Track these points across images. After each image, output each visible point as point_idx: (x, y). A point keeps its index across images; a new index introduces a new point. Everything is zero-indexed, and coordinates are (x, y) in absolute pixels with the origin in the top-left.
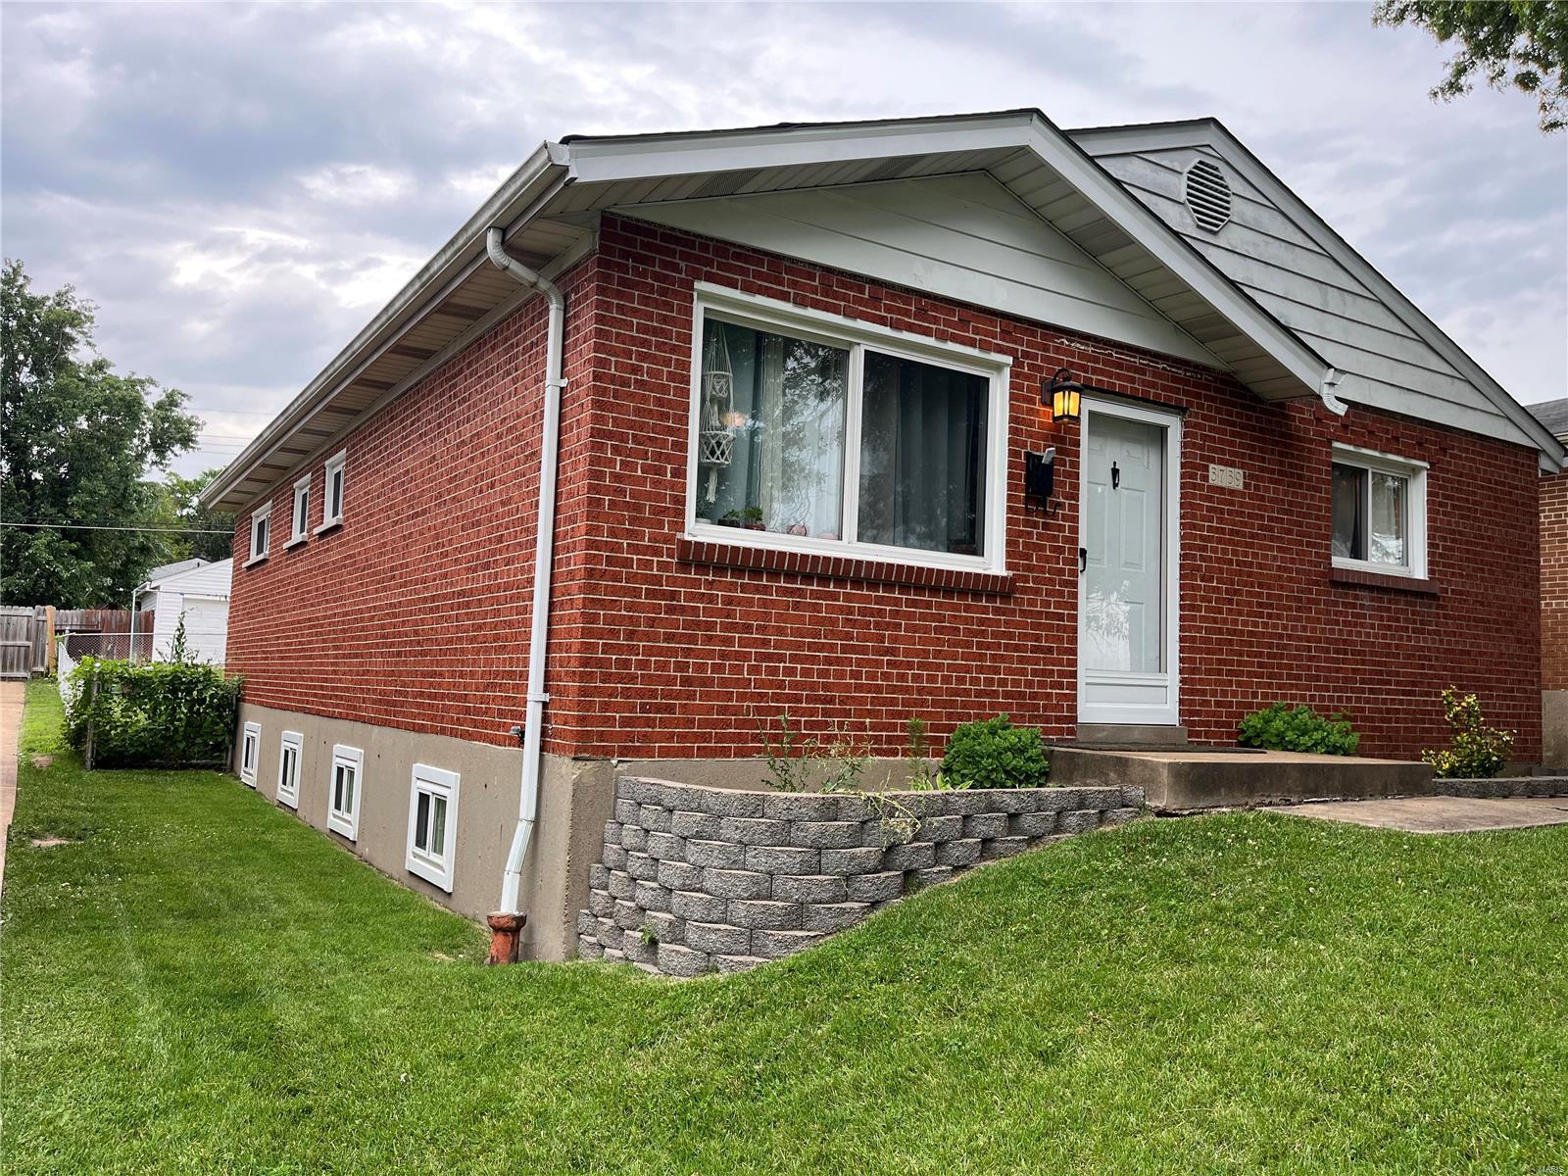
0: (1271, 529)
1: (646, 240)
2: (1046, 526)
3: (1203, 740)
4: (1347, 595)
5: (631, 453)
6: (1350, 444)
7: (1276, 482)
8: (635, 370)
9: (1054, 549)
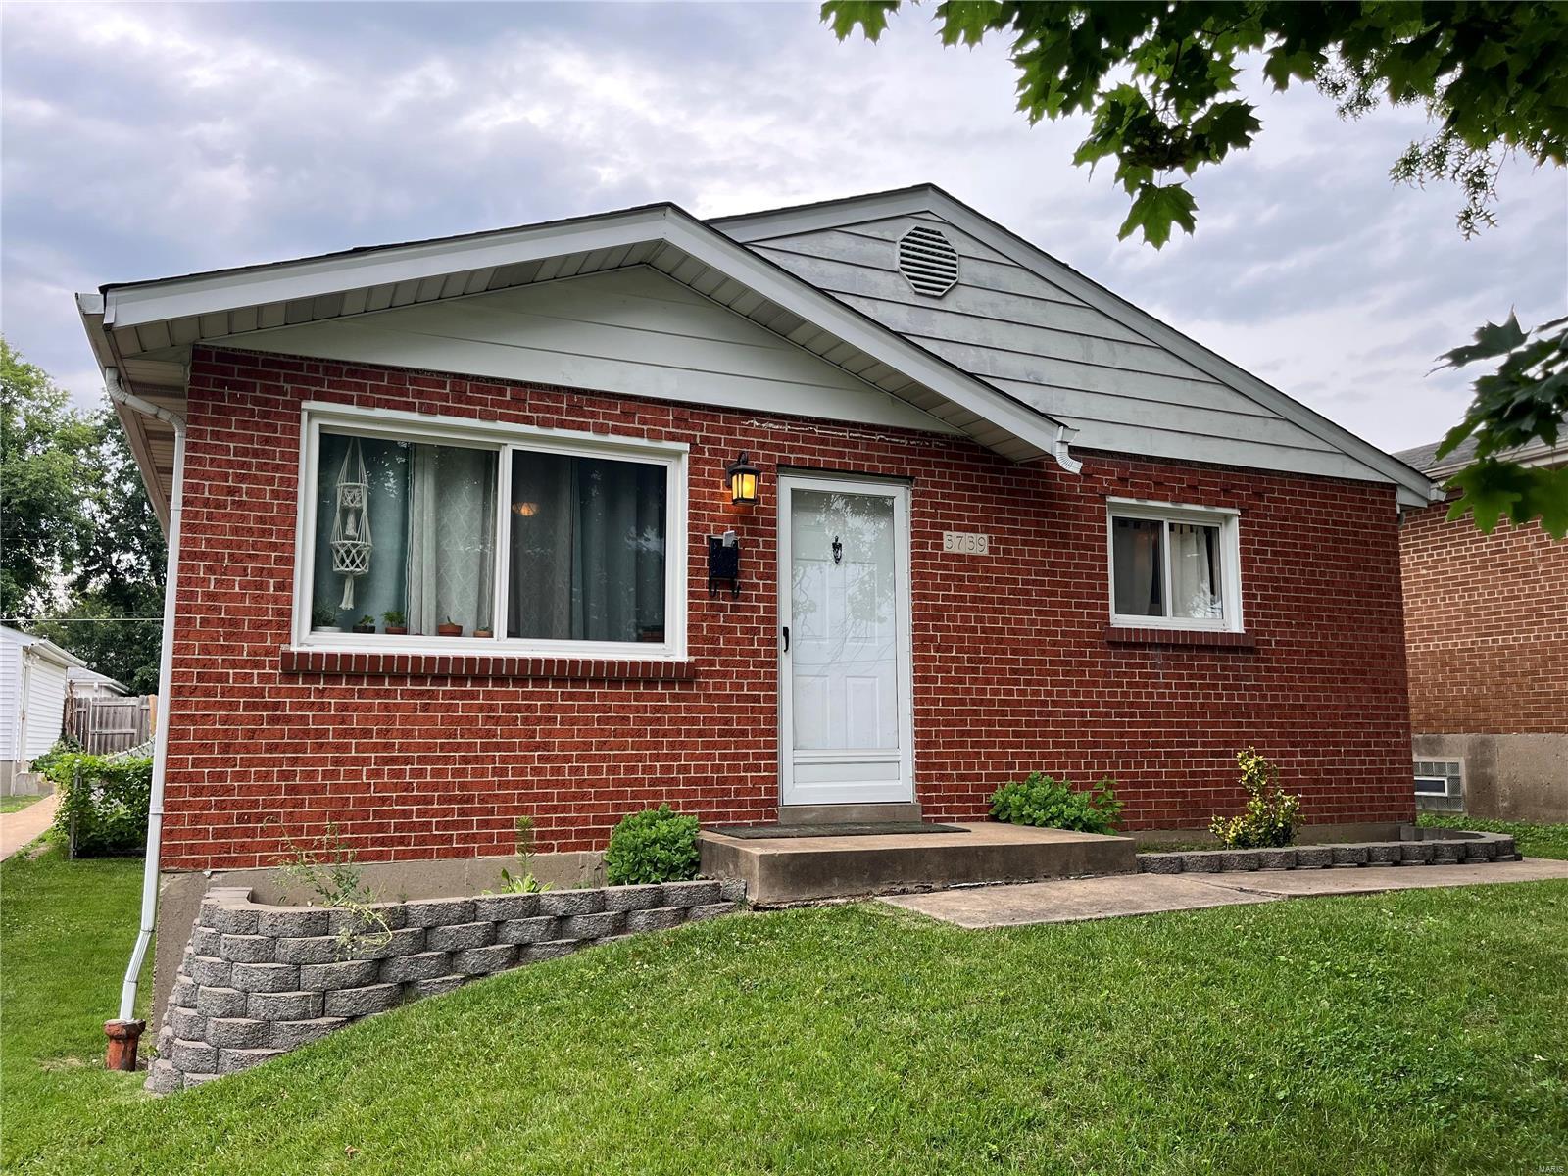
0: (1028, 592)
1: (245, 367)
2: (735, 608)
3: (943, 815)
4: (1133, 656)
5: (226, 571)
6: (1131, 497)
7: (1033, 543)
8: (231, 491)
9: (745, 631)
